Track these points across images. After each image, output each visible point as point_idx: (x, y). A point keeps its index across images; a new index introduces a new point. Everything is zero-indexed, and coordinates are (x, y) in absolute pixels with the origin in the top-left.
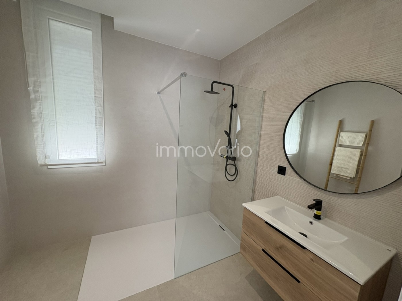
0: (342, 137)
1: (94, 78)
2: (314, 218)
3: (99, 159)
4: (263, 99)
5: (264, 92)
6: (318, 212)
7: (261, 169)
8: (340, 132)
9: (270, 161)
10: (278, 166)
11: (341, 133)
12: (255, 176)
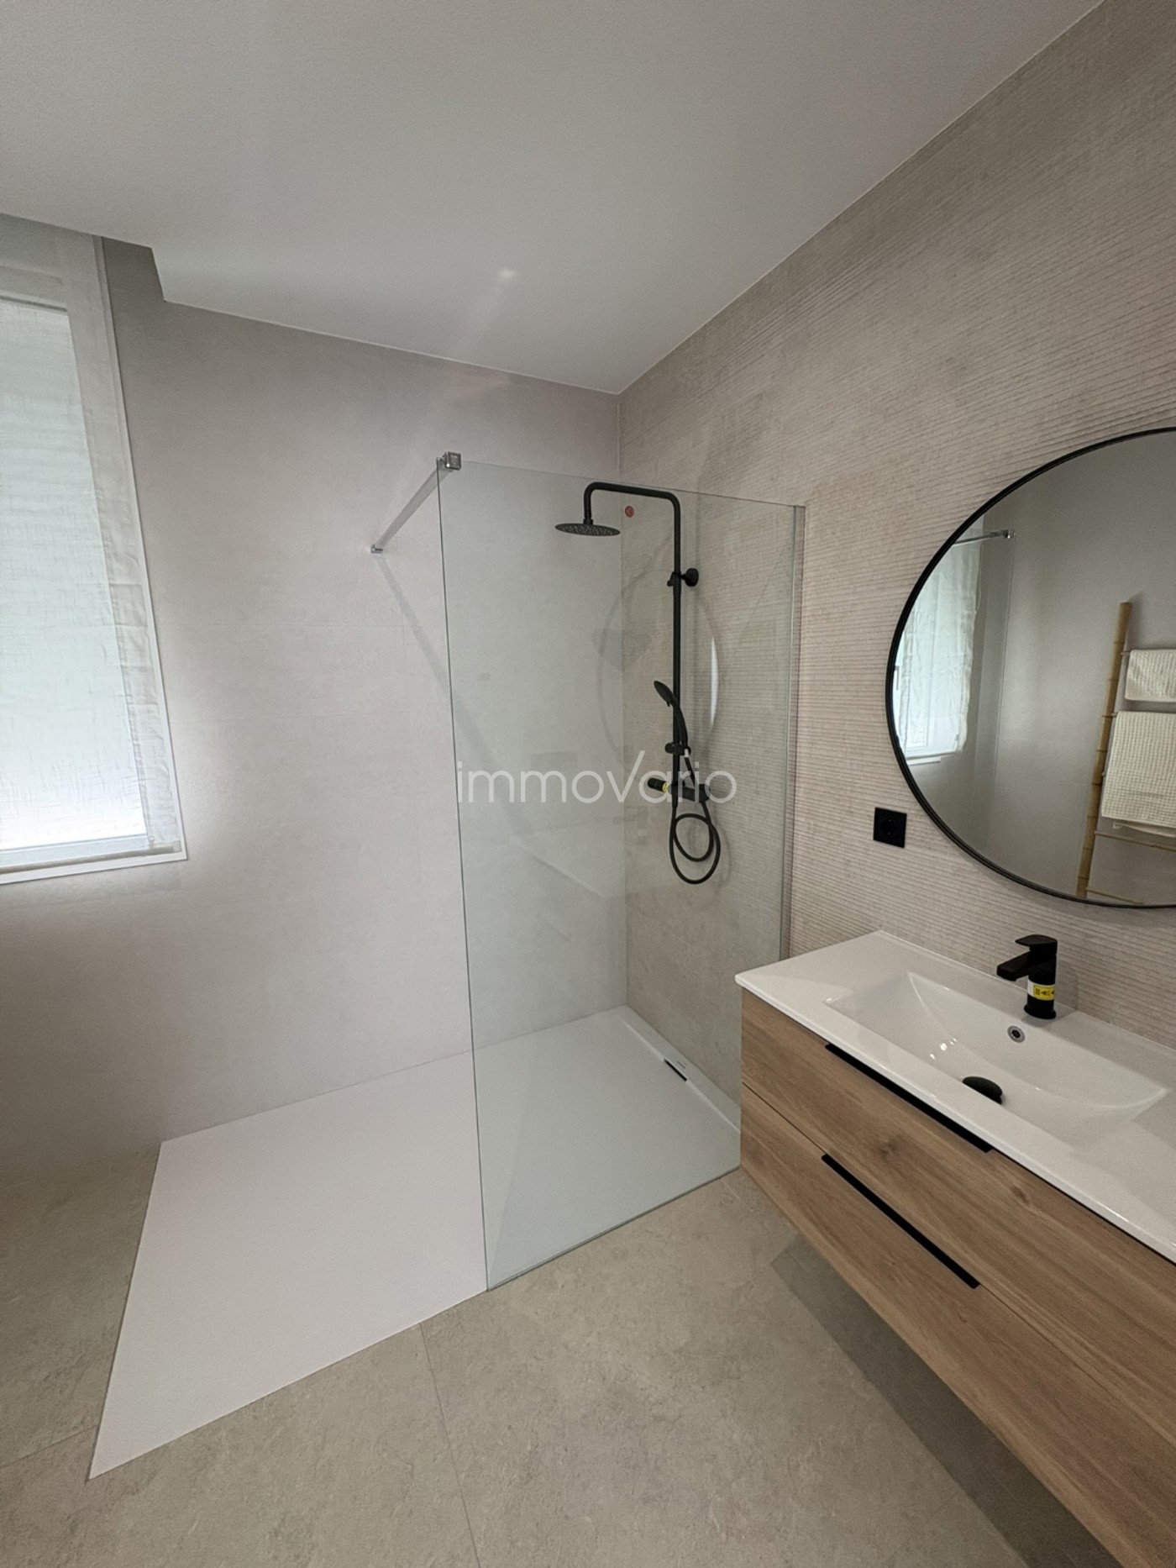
0: (1137, 672)
1: (99, 510)
2: (1027, 1014)
3: (155, 835)
4: (797, 539)
5: (799, 511)
6: (1042, 988)
7: (809, 828)
8: (1129, 651)
9: (842, 793)
10: (874, 810)
11: (1133, 655)
12: (786, 857)
